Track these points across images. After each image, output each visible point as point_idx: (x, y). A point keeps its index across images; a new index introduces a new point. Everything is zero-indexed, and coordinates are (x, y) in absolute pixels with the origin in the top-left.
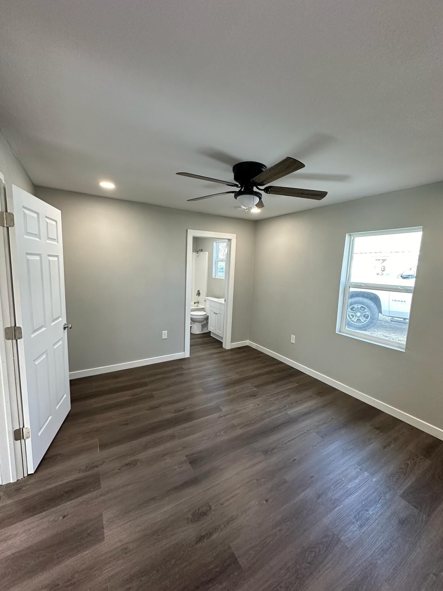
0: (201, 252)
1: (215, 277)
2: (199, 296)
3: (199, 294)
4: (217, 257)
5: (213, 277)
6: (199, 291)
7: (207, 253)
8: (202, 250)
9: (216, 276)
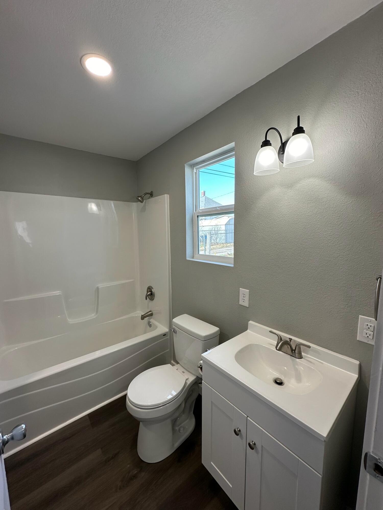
0: (149, 198)
1: (193, 257)
2: (152, 299)
3: (151, 295)
4: (197, 206)
5: (188, 259)
6: (150, 289)
7: (166, 197)
8: (151, 195)
9: (196, 256)
